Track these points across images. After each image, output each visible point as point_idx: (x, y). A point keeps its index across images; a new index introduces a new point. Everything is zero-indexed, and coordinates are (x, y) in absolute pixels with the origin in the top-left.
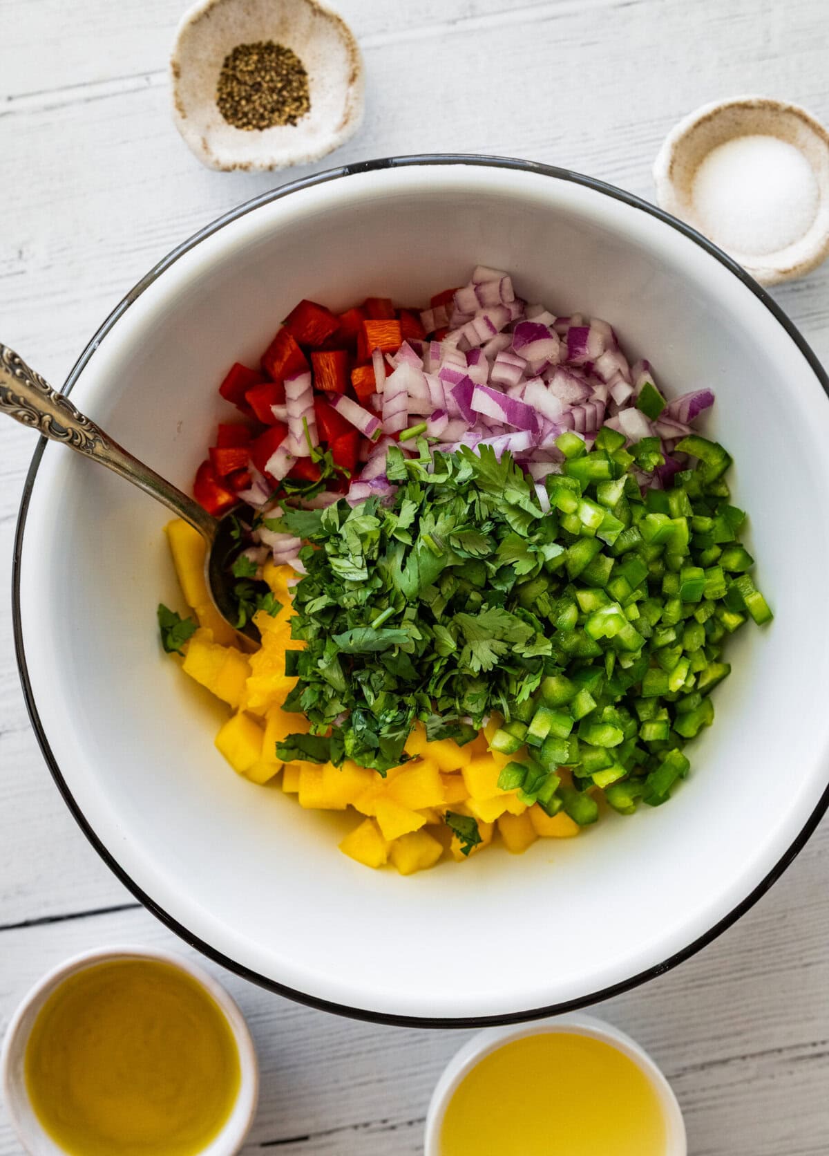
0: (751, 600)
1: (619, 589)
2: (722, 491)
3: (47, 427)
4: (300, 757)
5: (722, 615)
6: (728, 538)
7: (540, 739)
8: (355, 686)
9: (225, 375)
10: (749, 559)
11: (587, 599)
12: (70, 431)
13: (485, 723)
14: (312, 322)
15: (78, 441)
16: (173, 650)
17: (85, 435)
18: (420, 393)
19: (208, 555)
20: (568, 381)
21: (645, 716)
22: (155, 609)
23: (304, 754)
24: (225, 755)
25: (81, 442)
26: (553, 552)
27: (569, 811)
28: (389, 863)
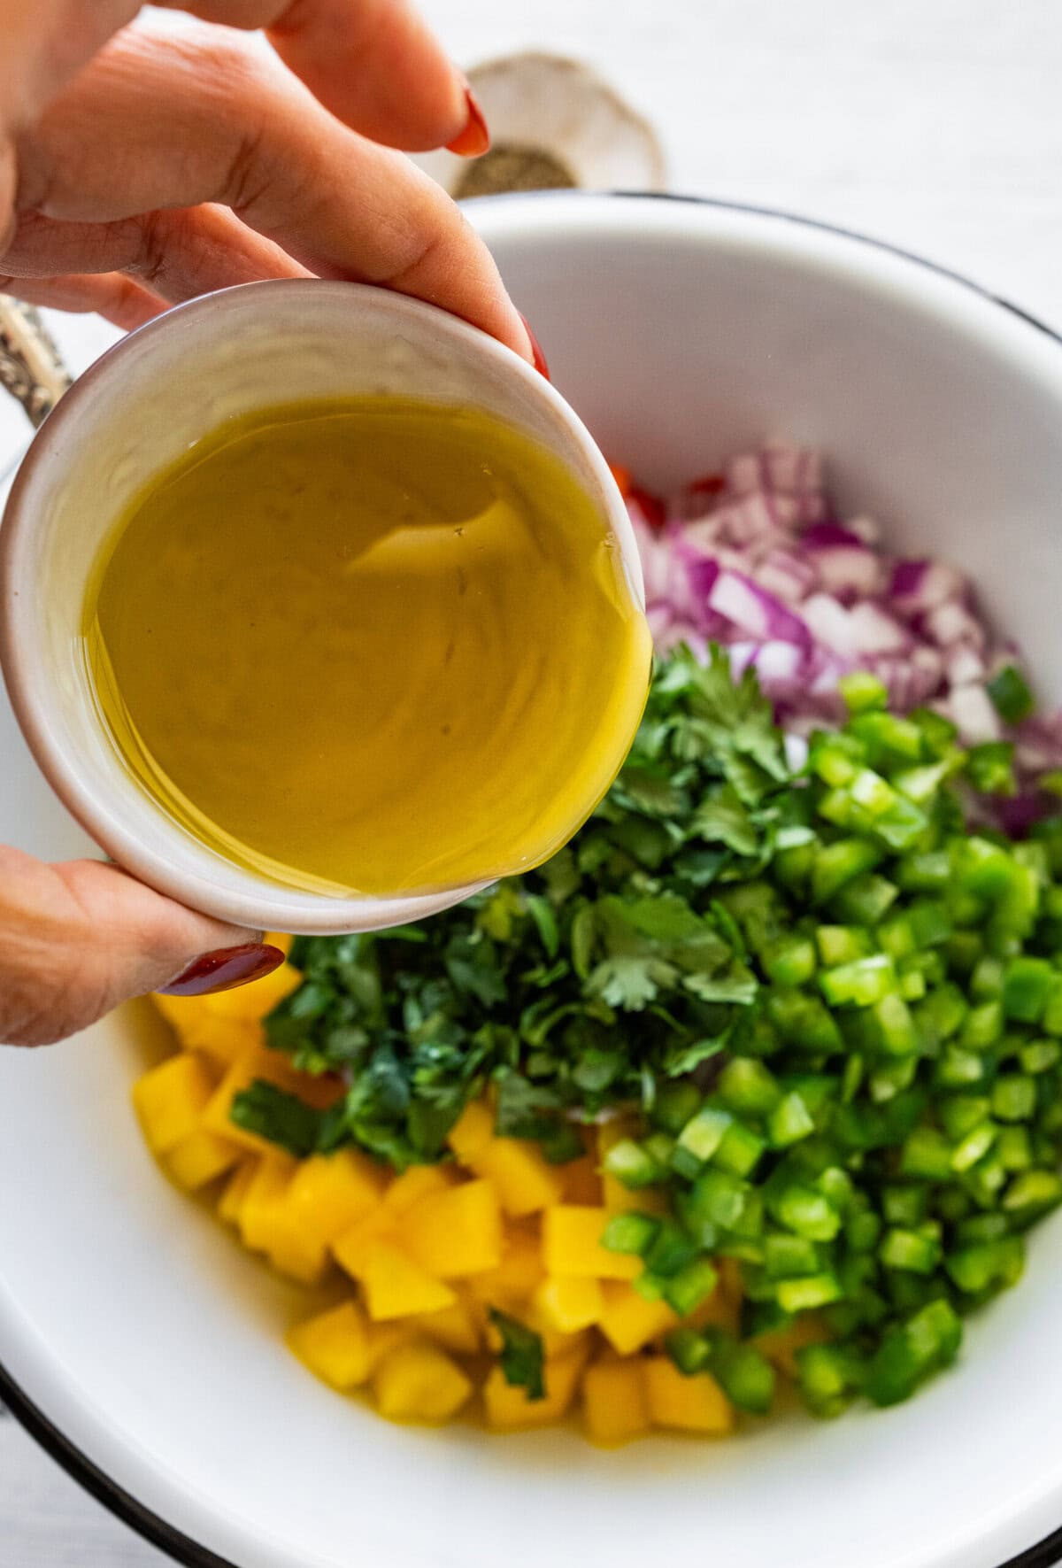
1: (898, 936)
7: (696, 1158)
8: (393, 998)
11: (835, 939)
13: (602, 1118)
21: (897, 1211)
24: (143, 1117)
26: (795, 837)
27: (719, 1376)
28: (366, 1391)
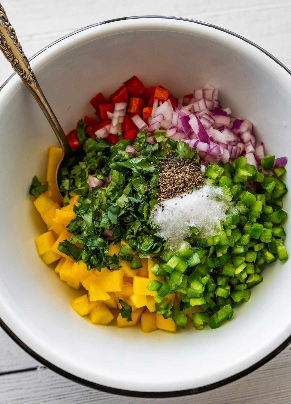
0: (280, 248)
2: (279, 203)
3: (15, 64)
4: (67, 254)
5: (266, 252)
6: (278, 221)
7: (171, 268)
9: (95, 96)
10: (284, 233)
12: (24, 71)
14: (135, 84)
15: (26, 77)
16: (33, 195)
17: (29, 77)
18: (168, 117)
19: (62, 159)
20: (229, 133)
21: (220, 283)
22: (32, 177)
23: (69, 253)
24: (37, 246)
25: (27, 78)
27: (174, 318)
28: (88, 316)
